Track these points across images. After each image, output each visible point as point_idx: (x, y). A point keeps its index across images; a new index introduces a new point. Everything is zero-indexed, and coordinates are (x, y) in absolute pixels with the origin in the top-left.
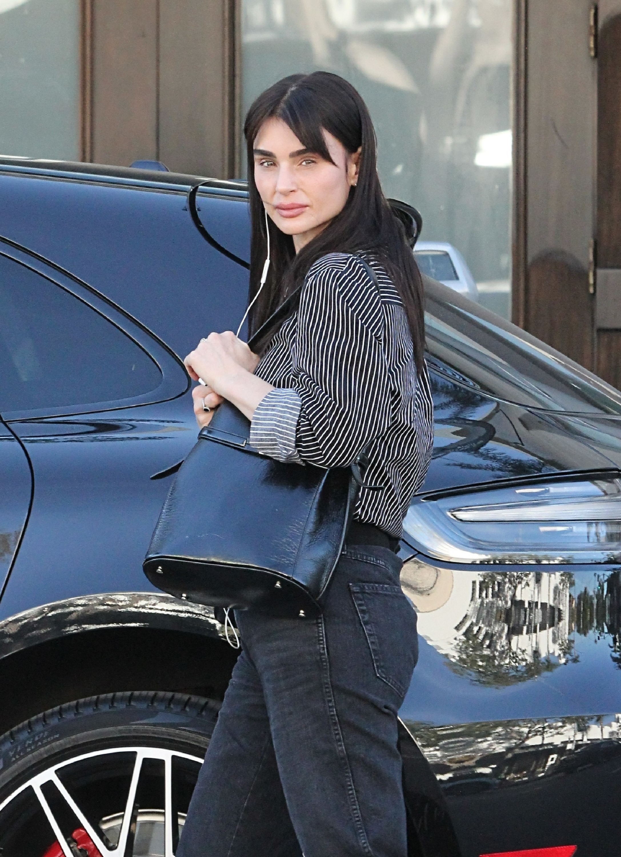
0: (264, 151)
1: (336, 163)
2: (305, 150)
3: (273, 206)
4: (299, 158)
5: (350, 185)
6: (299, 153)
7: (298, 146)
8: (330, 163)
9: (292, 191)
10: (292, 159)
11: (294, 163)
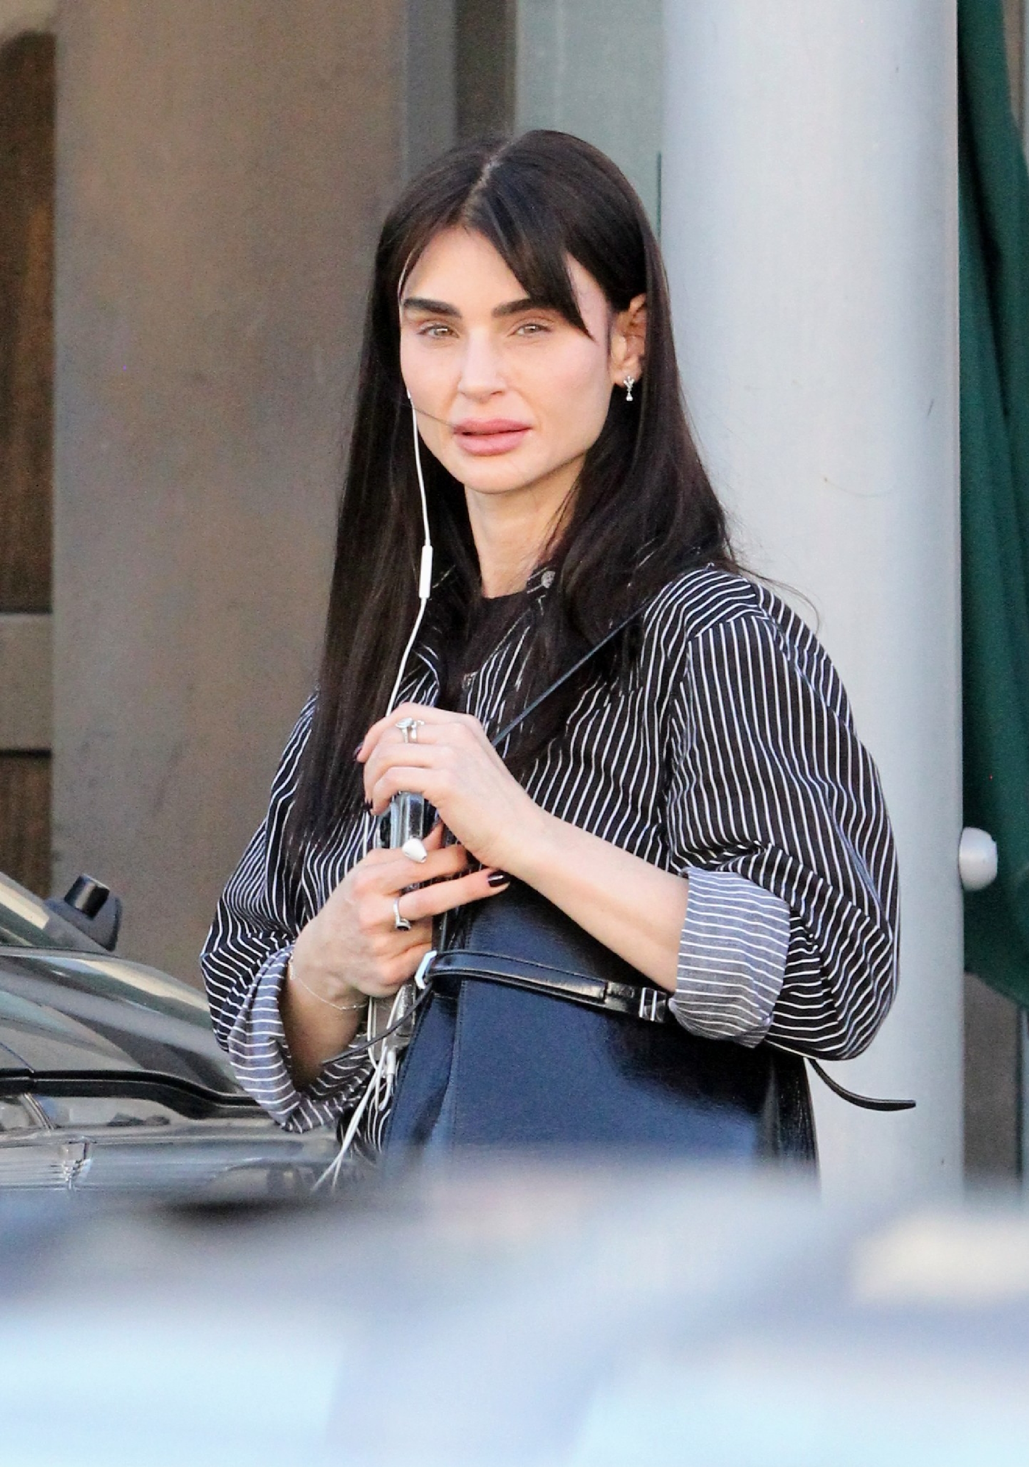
0: (433, 302)
1: (592, 332)
2: (528, 301)
3: (450, 425)
4: (512, 318)
5: (613, 383)
6: (515, 307)
7: (514, 292)
8: (579, 331)
9: (494, 393)
10: (497, 321)
11: (500, 329)
